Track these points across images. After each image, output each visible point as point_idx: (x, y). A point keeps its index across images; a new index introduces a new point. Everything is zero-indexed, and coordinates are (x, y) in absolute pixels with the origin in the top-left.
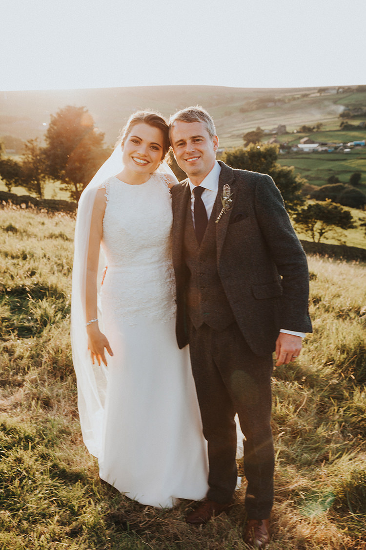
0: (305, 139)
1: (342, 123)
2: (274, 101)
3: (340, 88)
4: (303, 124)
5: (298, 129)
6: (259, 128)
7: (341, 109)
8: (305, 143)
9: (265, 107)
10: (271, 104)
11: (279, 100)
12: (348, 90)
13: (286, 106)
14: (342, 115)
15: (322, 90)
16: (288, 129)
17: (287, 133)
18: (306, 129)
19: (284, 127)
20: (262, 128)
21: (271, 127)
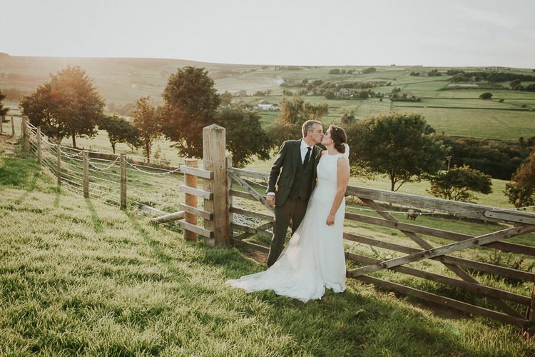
0: (262, 101)
1: (285, 91)
2: (233, 73)
3: (276, 67)
4: (257, 90)
5: (254, 93)
6: (227, 92)
7: (281, 81)
8: (262, 103)
9: (226, 77)
10: (230, 75)
11: (236, 73)
12: (282, 68)
13: (241, 77)
14: (282, 85)
15: (264, 67)
16: (248, 93)
17: (247, 96)
18: (259, 94)
19: (245, 91)
20: (229, 92)
21: (235, 91)
